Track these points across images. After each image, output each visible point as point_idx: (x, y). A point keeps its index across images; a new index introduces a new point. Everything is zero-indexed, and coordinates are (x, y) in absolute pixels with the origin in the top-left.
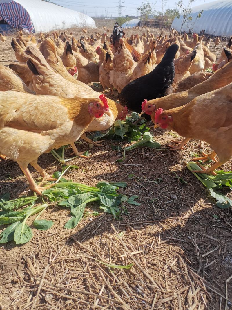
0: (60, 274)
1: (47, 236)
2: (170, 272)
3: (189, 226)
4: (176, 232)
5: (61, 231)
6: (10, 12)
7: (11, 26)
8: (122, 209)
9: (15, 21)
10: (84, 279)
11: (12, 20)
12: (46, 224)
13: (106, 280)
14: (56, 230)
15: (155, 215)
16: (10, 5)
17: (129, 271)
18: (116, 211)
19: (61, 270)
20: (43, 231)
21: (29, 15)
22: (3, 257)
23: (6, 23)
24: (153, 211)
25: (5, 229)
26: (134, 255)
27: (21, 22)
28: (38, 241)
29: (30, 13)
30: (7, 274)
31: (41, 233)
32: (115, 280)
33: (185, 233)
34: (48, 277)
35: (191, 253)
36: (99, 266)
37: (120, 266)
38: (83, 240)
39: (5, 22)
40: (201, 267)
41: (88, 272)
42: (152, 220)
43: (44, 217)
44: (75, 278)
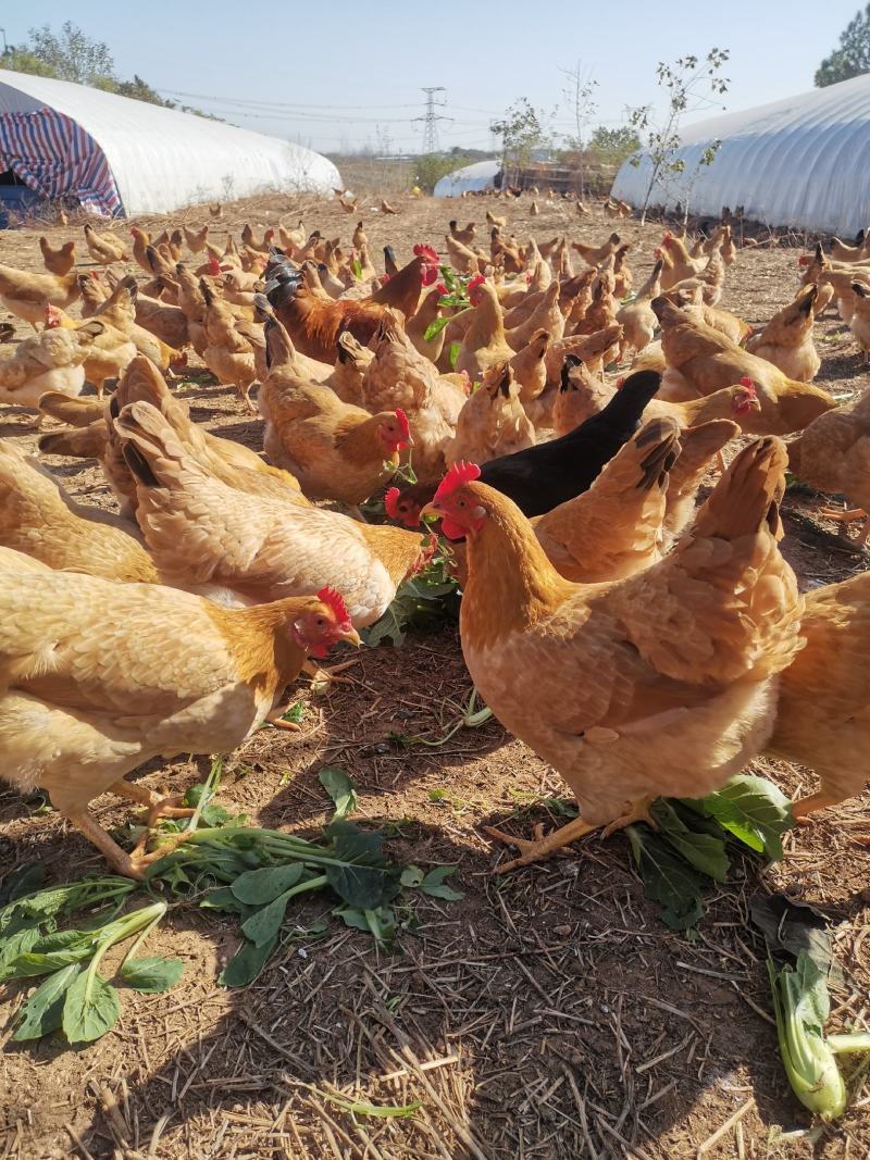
0: (204, 1139)
1: (163, 1013)
2: (535, 1124)
3: (607, 970)
4: (565, 991)
5: (209, 996)
6: (36, 146)
7: (37, 191)
8: (403, 916)
9: (51, 174)
10: (275, 1153)
11: (43, 173)
12: (162, 973)
13: (343, 1155)
14: (193, 992)
15: (507, 935)
16: (36, 121)
17: (412, 1125)
18: (384, 921)
19: (208, 1127)
20: (152, 996)
21: (103, 156)
22: (29, 1087)
23: (22, 183)
24: (498, 921)
25: (32, 990)
26: (432, 1071)
27: (74, 180)
28: (136, 1031)
29: (106, 150)
30: (43, 1140)
31: (147, 1002)
32: (369, 1152)
33: (593, 996)
34: (166, 1148)
35: (606, 1062)
36: (322, 1110)
37: (385, 1107)
38: (275, 1026)
39: (18, 178)
40: (628, 1107)
41: (289, 1130)
42: (495, 950)
43: (157, 948)
44: (247, 1151)
